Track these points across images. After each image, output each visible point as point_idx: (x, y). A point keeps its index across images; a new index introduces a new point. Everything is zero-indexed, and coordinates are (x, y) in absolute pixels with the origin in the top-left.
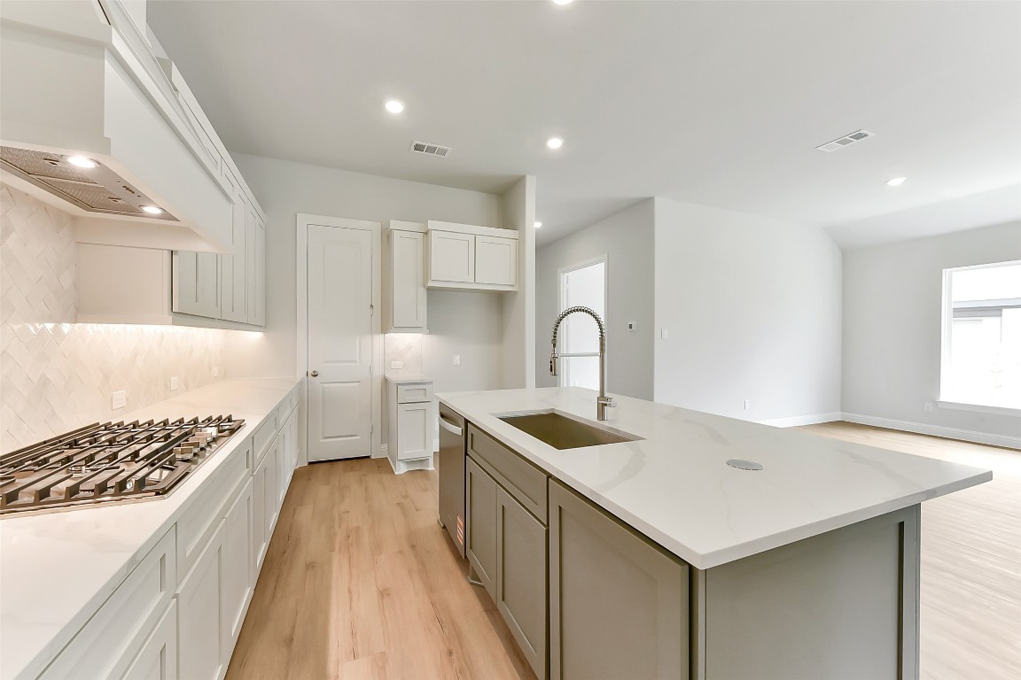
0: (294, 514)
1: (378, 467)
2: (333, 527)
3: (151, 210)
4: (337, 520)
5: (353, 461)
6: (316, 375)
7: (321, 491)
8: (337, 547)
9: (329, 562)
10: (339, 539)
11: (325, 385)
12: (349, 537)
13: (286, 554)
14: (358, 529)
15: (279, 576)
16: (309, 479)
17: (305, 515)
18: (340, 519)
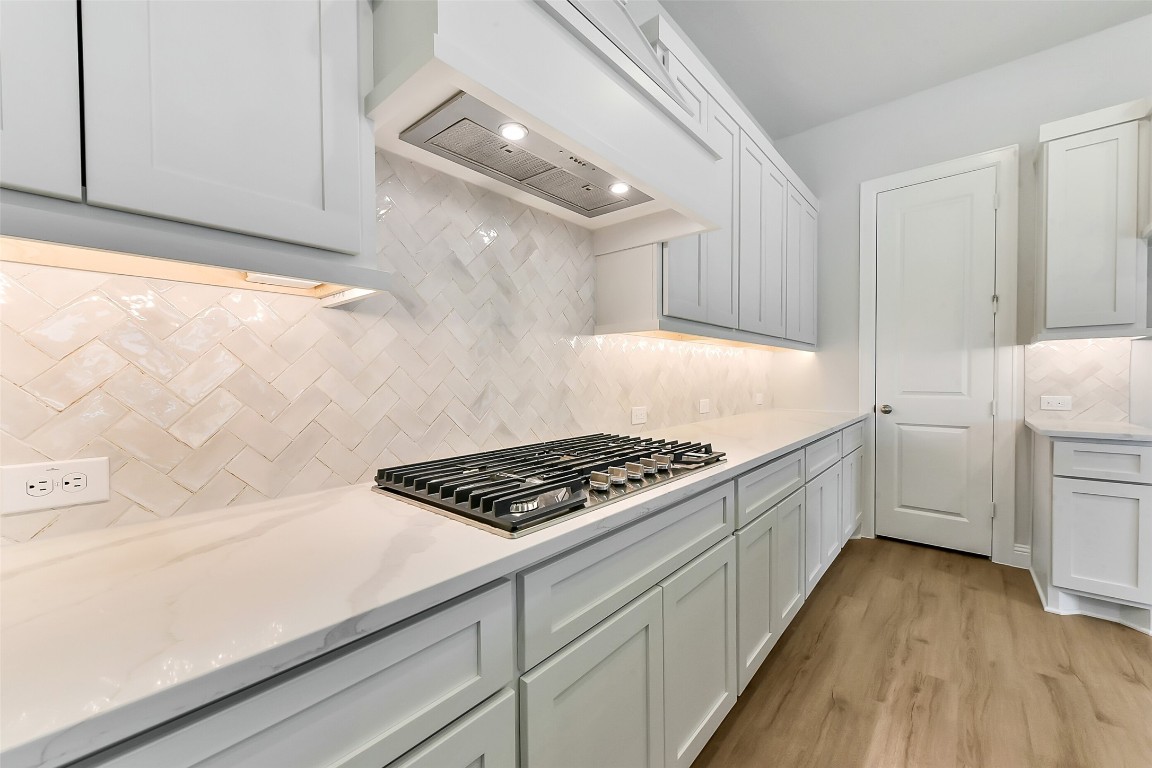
0: (837, 603)
1: (1005, 582)
2: (891, 655)
3: (619, 189)
4: (901, 646)
5: (953, 556)
6: (890, 412)
7: (885, 586)
8: (891, 698)
9: (871, 717)
10: (897, 685)
11: (901, 427)
12: (916, 690)
13: (809, 662)
14: (938, 686)
15: (789, 691)
16: (872, 560)
17: (852, 613)
18: (908, 649)
